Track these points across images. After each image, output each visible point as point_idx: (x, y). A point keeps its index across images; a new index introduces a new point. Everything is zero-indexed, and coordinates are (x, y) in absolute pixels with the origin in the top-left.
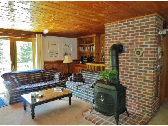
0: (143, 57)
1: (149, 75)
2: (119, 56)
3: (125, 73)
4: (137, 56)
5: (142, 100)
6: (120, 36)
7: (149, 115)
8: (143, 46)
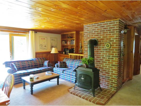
0: (111, 48)
1: (115, 61)
4: (107, 48)
5: (110, 79)
6: (95, 34)
7: (115, 89)
8: (111, 41)
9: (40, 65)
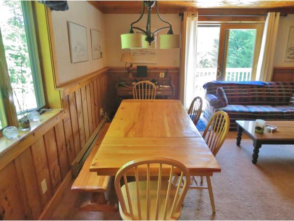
9: (281, 99)
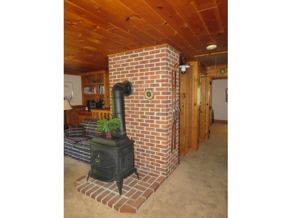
0: (155, 99)
1: (162, 123)
2: (125, 100)
3: (135, 121)
4: (148, 98)
5: (155, 155)
6: (127, 72)
7: (163, 174)
8: (154, 85)
